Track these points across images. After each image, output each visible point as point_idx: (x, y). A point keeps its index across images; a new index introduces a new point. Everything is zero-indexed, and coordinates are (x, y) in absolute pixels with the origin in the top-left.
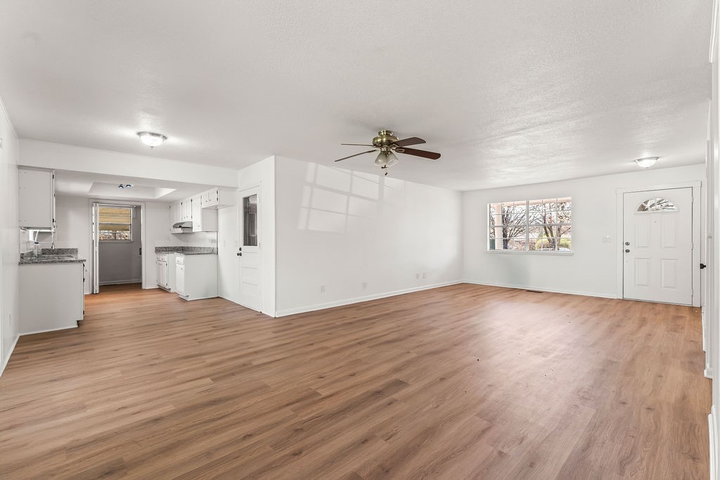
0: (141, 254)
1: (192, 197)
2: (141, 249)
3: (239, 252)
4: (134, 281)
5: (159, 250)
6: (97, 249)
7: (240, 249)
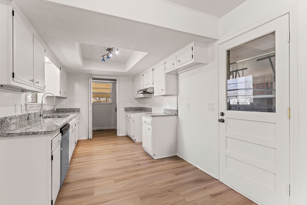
0: (116, 111)
1: (153, 67)
2: (116, 108)
3: (221, 117)
4: (112, 127)
5: (127, 110)
6: (91, 109)
7: (222, 114)
